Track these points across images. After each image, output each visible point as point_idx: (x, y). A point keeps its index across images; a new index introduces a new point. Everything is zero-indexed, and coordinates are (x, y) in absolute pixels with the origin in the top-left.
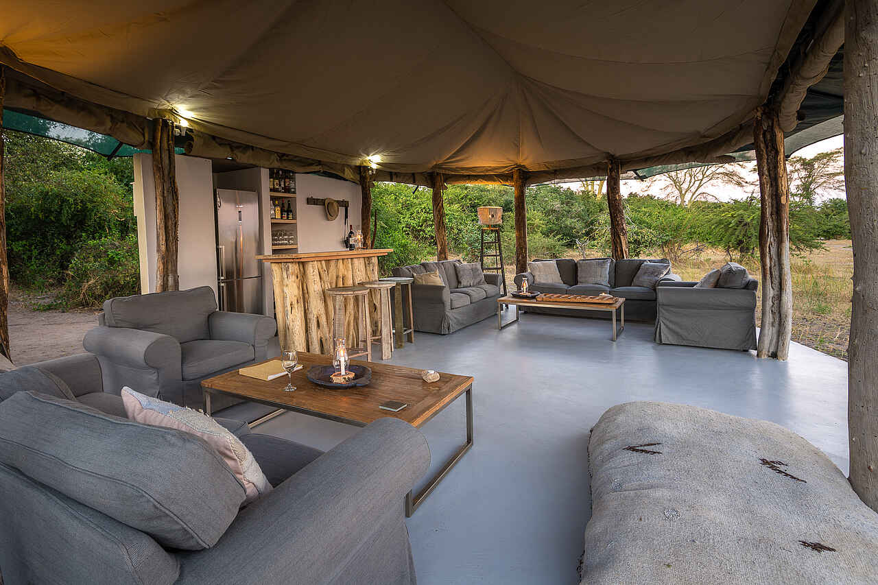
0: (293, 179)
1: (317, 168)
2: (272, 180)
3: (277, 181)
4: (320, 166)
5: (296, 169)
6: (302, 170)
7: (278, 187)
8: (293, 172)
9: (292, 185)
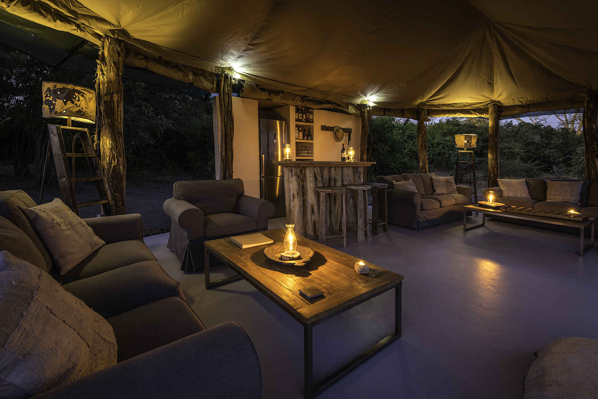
0: (312, 113)
1: (328, 106)
2: (297, 113)
3: (301, 115)
4: (331, 105)
5: (313, 106)
6: (318, 107)
7: (301, 118)
8: (312, 109)
9: (311, 117)
